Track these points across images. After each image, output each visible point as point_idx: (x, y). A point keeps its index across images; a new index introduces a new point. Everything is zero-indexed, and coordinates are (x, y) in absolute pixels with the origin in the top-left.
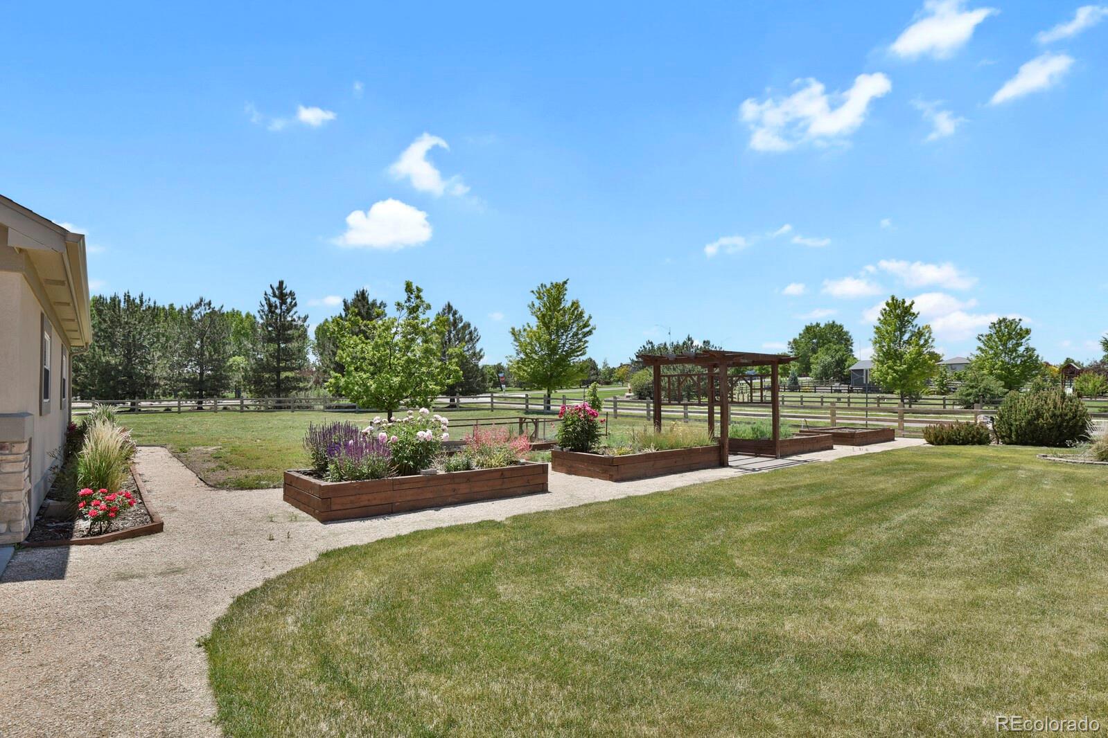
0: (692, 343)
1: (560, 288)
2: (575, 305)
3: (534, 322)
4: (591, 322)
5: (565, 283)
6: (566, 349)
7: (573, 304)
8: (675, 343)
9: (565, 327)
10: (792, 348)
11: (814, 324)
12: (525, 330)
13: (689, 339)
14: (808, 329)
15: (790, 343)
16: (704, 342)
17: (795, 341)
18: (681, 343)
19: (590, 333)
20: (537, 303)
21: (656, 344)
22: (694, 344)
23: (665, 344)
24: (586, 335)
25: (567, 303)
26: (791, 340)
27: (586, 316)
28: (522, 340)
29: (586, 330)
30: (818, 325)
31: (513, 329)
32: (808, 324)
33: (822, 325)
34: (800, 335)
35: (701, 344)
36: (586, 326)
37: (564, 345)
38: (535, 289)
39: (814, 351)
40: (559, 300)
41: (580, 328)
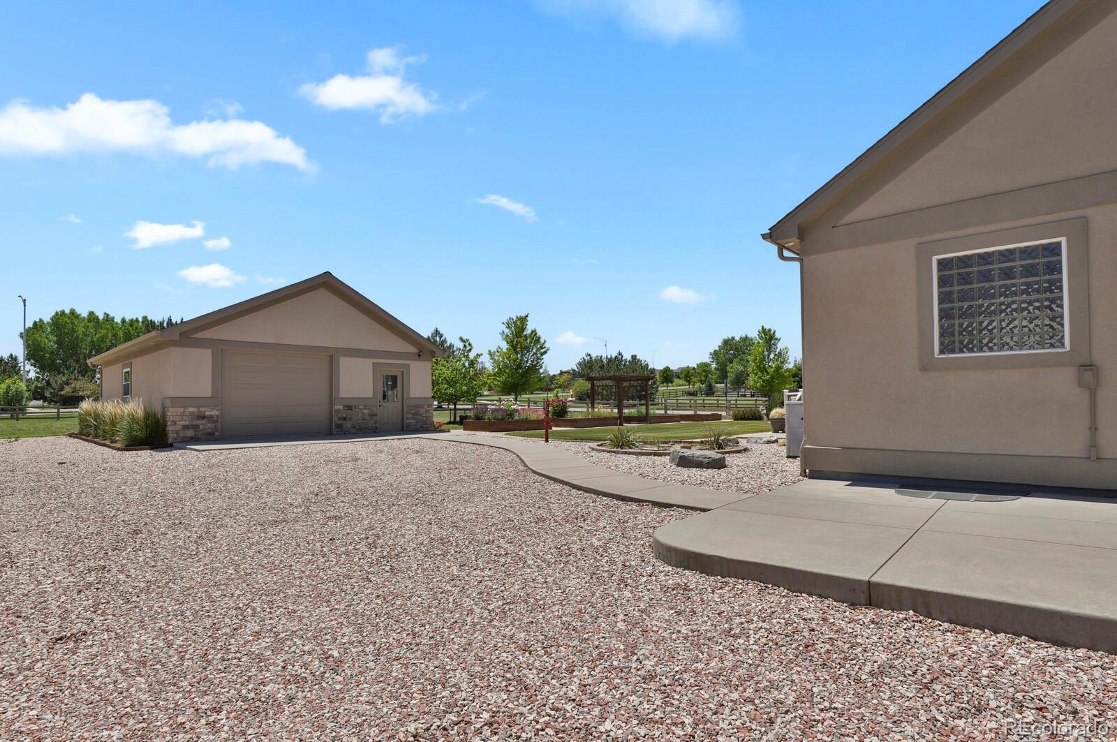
0: (622, 357)
1: (523, 320)
2: (534, 332)
3: (505, 346)
4: (546, 345)
5: (527, 316)
6: (528, 365)
7: (532, 332)
8: (609, 357)
9: (527, 349)
10: (713, 358)
11: (730, 338)
12: (498, 351)
13: (620, 354)
14: (727, 342)
15: (711, 354)
16: (632, 356)
17: (715, 351)
18: (613, 357)
19: (545, 352)
20: (507, 331)
21: (594, 356)
22: (624, 358)
23: (601, 357)
24: (542, 354)
25: (528, 331)
26: (712, 352)
27: (542, 340)
28: (496, 358)
29: (543, 350)
30: (733, 338)
31: (490, 351)
32: (726, 338)
33: (737, 338)
34: (719, 347)
35: (629, 358)
36: (542, 348)
37: (527, 362)
38: (505, 321)
39: (731, 362)
40: (523, 329)
41: (538, 350)
